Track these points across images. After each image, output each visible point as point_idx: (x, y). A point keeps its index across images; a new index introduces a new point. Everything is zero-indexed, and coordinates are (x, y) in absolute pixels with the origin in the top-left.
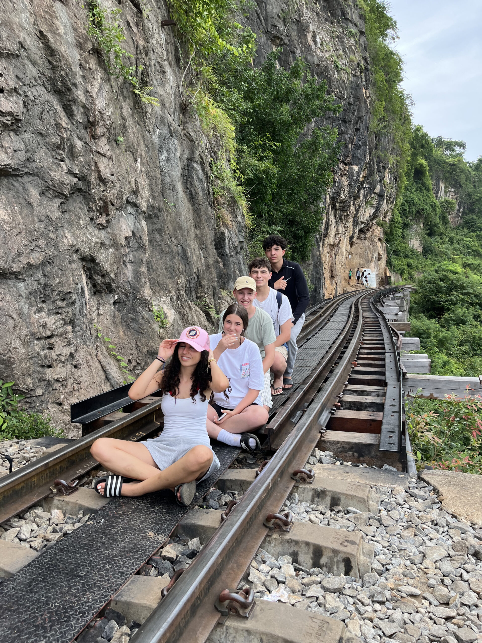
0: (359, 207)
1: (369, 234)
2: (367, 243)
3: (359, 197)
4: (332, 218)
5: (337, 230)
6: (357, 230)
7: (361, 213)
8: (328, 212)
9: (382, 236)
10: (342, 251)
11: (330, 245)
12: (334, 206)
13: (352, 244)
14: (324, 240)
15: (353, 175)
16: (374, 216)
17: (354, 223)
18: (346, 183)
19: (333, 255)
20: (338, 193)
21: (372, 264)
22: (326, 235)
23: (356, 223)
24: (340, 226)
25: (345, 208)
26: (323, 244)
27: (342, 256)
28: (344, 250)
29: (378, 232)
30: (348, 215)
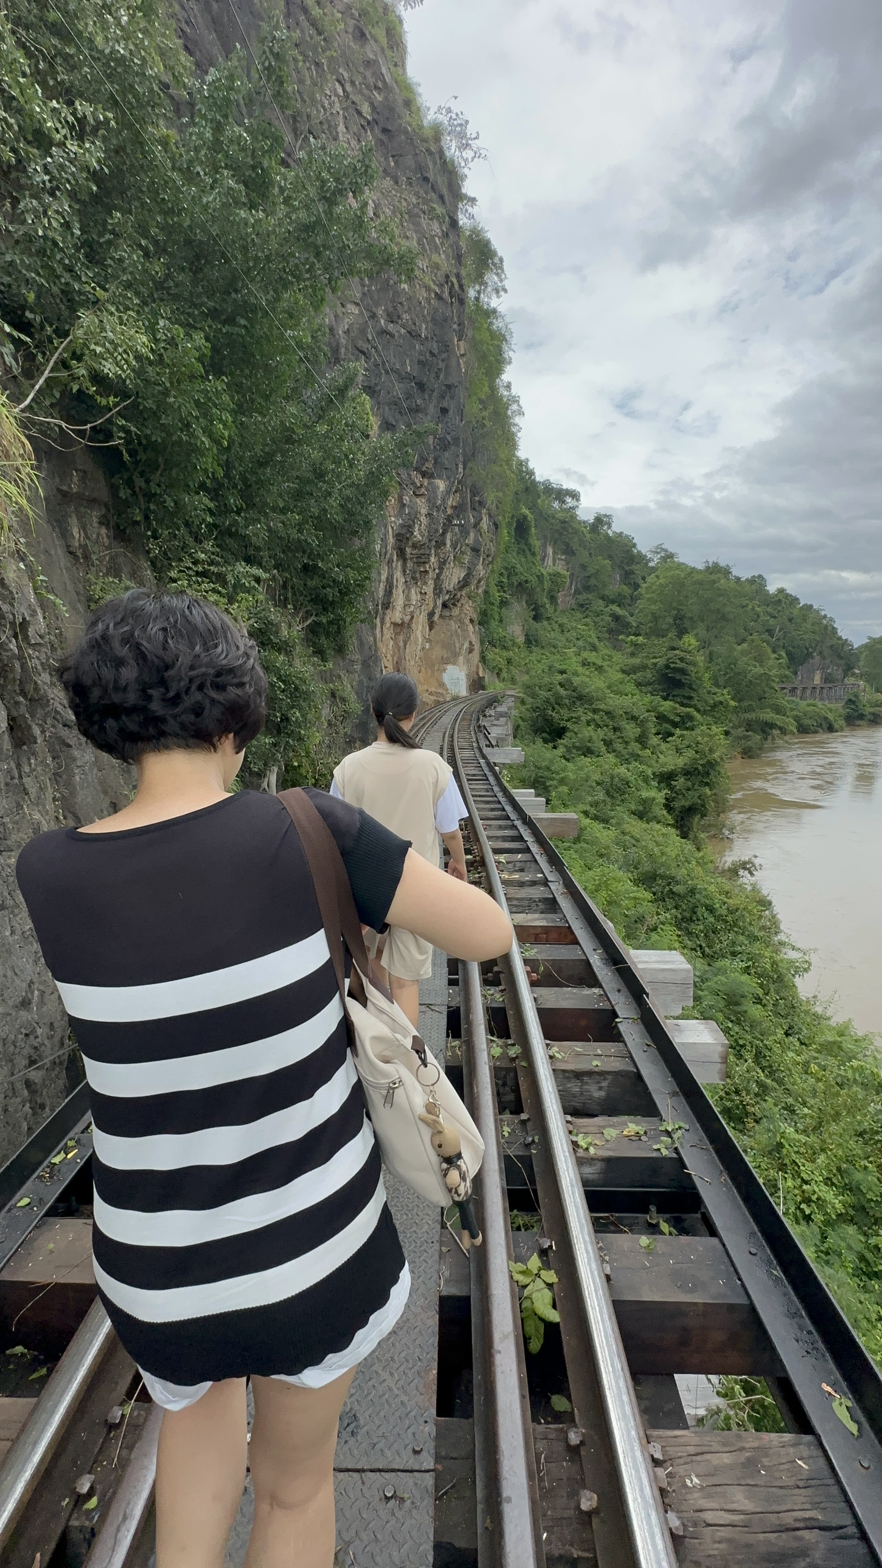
0: (444, 563)
1: (456, 611)
2: (454, 625)
3: (445, 544)
4: (398, 574)
5: (408, 598)
6: (439, 602)
7: (446, 573)
8: (390, 562)
9: (475, 616)
10: (417, 639)
11: (395, 625)
12: (401, 553)
13: (431, 626)
14: (384, 614)
15: (436, 497)
16: (464, 583)
17: (435, 589)
18: (424, 511)
19: (401, 644)
20: (408, 527)
21: (461, 659)
22: (387, 605)
23: (438, 590)
24: (413, 591)
25: (422, 560)
26: (383, 622)
27: (416, 644)
28: (419, 636)
29: (468, 609)
30: (426, 572)
